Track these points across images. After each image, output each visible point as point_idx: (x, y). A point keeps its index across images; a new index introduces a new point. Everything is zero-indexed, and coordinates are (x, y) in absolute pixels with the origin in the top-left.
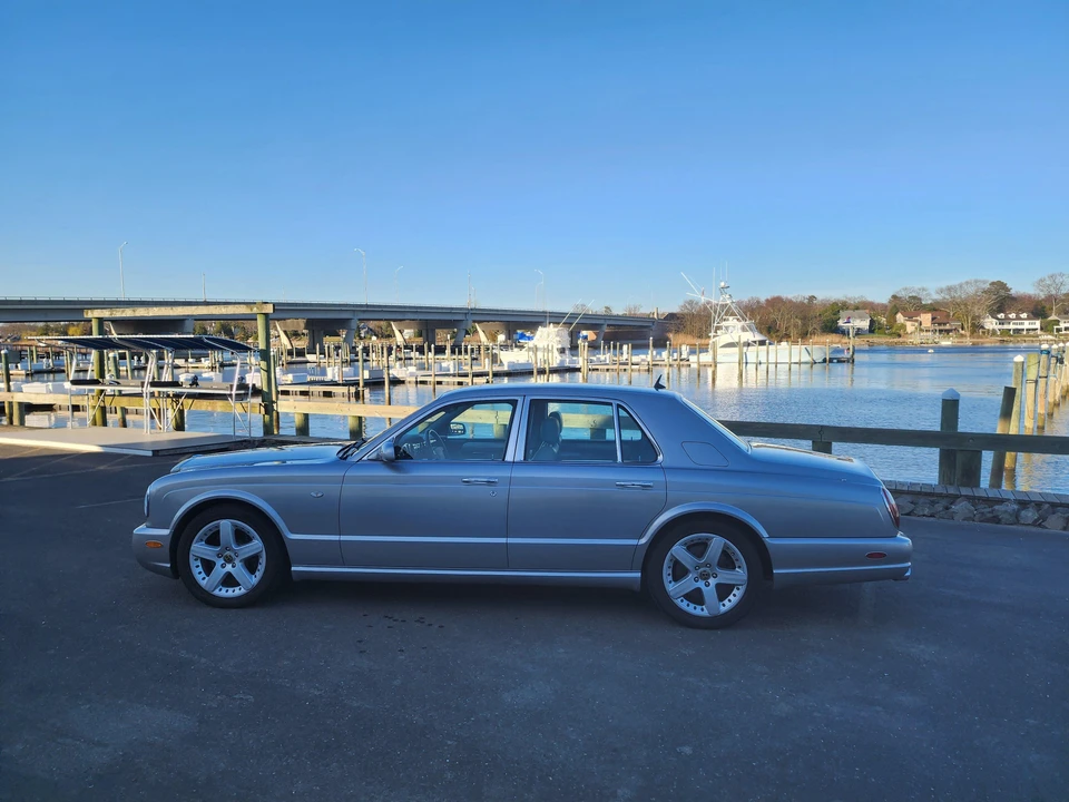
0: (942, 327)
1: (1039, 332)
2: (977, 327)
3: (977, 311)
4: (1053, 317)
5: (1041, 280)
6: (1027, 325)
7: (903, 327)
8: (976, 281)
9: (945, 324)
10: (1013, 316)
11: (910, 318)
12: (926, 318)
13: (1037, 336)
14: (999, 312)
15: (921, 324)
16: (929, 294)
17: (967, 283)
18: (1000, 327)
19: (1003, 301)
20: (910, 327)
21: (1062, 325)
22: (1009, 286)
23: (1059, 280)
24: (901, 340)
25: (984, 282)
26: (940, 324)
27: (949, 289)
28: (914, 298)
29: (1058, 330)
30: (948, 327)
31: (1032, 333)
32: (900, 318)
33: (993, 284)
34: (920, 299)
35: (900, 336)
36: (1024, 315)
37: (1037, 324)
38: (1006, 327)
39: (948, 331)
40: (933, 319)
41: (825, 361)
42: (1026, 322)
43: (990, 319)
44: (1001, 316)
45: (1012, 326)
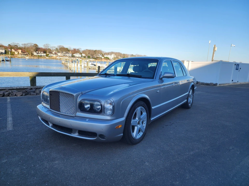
0: (24, 54)
1: (45, 56)
2: (32, 54)
3: (32, 50)
4: (48, 53)
5: (45, 45)
6: (43, 55)
7: (14, 53)
8: (31, 43)
9: (25, 53)
10: (40, 52)
11: (16, 51)
12: (20, 51)
13: (45, 57)
14: (37, 51)
15: (18, 52)
16: (19, 45)
17: (29, 43)
18: (37, 54)
19: (37, 49)
20: (16, 53)
21: (50, 55)
22: (38, 45)
23: (48, 45)
24: (14, 56)
25: (33, 44)
26: (23, 53)
27: (25, 44)
28: (16, 46)
29: (49, 56)
30: (25, 54)
31: (44, 56)
32: (13, 50)
33: (34, 44)
34: (18, 46)
35: (14, 55)
36: (42, 52)
37: (45, 54)
38: (38, 55)
39: (26, 55)
40: (22, 51)
41: (3, 60)
42: (43, 54)
43: (35, 53)
44: (37, 52)
45: (40, 55)
